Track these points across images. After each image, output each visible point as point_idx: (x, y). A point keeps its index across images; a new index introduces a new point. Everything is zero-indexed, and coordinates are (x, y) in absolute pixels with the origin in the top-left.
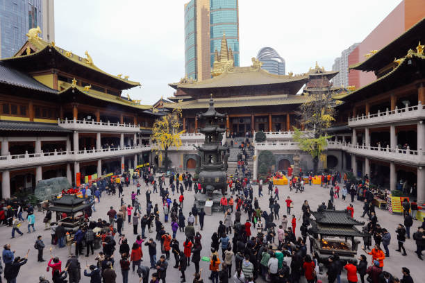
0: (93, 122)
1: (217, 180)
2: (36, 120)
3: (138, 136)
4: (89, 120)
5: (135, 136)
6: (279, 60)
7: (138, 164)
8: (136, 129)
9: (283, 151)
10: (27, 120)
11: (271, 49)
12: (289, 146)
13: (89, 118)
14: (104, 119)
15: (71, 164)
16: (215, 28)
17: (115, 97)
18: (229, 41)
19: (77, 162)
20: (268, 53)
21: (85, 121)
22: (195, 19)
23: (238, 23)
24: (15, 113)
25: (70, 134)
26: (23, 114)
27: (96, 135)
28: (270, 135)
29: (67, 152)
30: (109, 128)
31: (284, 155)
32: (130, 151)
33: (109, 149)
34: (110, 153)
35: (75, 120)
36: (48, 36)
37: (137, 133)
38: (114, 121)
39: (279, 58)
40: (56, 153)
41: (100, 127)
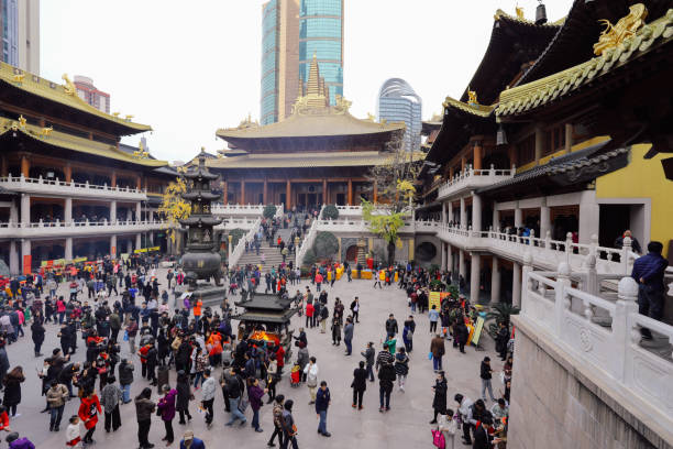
0: (57, 182)
1: (201, 264)
3: (143, 206)
4: (50, 179)
5: (139, 206)
6: (413, 99)
7: (142, 247)
8: (139, 195)
9: (353, 233)
11: (401, 81)
12: (360, 227)
13: (51, 175)
14: (80, 179)
15: (18, 242)
16: (310, 44)
17: (108, 146)
18: (323, 67)
19: (26, 239)
20: (396, 87)
21: (41, 180)
22: (278, 29)
23: (342, 39)
25: (16, 198)
27: (63, 201)
28: (347, 210)
29: (10, 224)
30: (87, 191)
31: (355, 240)
32: (128, 227)
33: (88, 223)
34: (88, 229)
35: (23, 178)
37: (142, 201)
38: (98, 181)
39: (414, 95)
41: (71, 189)
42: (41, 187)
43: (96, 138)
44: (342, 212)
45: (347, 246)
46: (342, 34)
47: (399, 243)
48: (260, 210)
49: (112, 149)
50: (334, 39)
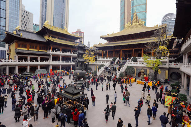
0: (58, 52)
1: (78, 74)
2: (40, 50)
10: (37, 50)
13: (57, 50)
14: (63, 51)
16: (134, 8)
19: (51, 65)
20: (169, 17)
21: (54, 51)
22: (124, 6)
24: (33, 48)
25: (49, 55)
26: (36, 48)
27: (59, 56)
28: (141, 59)
29: (48, 61)
30: (65, 54)
34: (65, 63)
35: (51, 51)
36: (67, 23)
40: (44, 61)
41: (61, 53)
42: (54, 53)
43: (69, 41)
44: (139, 60)
45: (138, 71)
46: (146, 2)
47: (160, 72)
48: (111, 59)
49: (73, 43)
50: (143, 4)
